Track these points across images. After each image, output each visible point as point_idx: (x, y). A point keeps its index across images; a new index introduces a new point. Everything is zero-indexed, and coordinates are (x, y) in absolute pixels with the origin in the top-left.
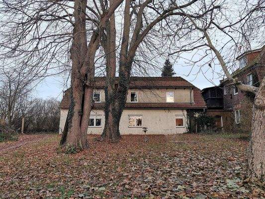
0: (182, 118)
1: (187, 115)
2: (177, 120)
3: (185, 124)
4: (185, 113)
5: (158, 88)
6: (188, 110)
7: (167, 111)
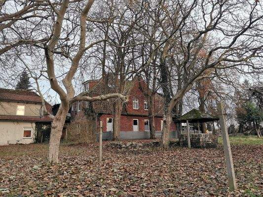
0: (30, 130)
1: (36, 127)
2: (25, 131)
3: (33, 136)
4: (34, 125)
5: (9, 101)
6: (37, 123)
7: (16, 124)
